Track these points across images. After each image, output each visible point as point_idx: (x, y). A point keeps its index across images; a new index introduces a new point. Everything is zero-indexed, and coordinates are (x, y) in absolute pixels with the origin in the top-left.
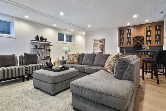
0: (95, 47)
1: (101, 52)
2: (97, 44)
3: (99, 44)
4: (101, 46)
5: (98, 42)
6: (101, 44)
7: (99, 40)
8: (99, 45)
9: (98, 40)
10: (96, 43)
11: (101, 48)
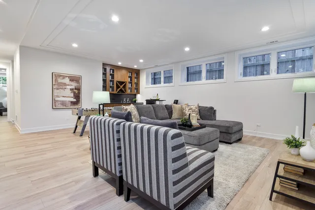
0: (58, 91)
1: (75, 100)
2: (65, 84)
3: (68, 85)
4: (76, 89)
5: (67, 81)
6: (74, 85)
7: (69, 77)
8: (69, 87)
9: (67, 76)
10: (60, 80)
11: (74, 93)
